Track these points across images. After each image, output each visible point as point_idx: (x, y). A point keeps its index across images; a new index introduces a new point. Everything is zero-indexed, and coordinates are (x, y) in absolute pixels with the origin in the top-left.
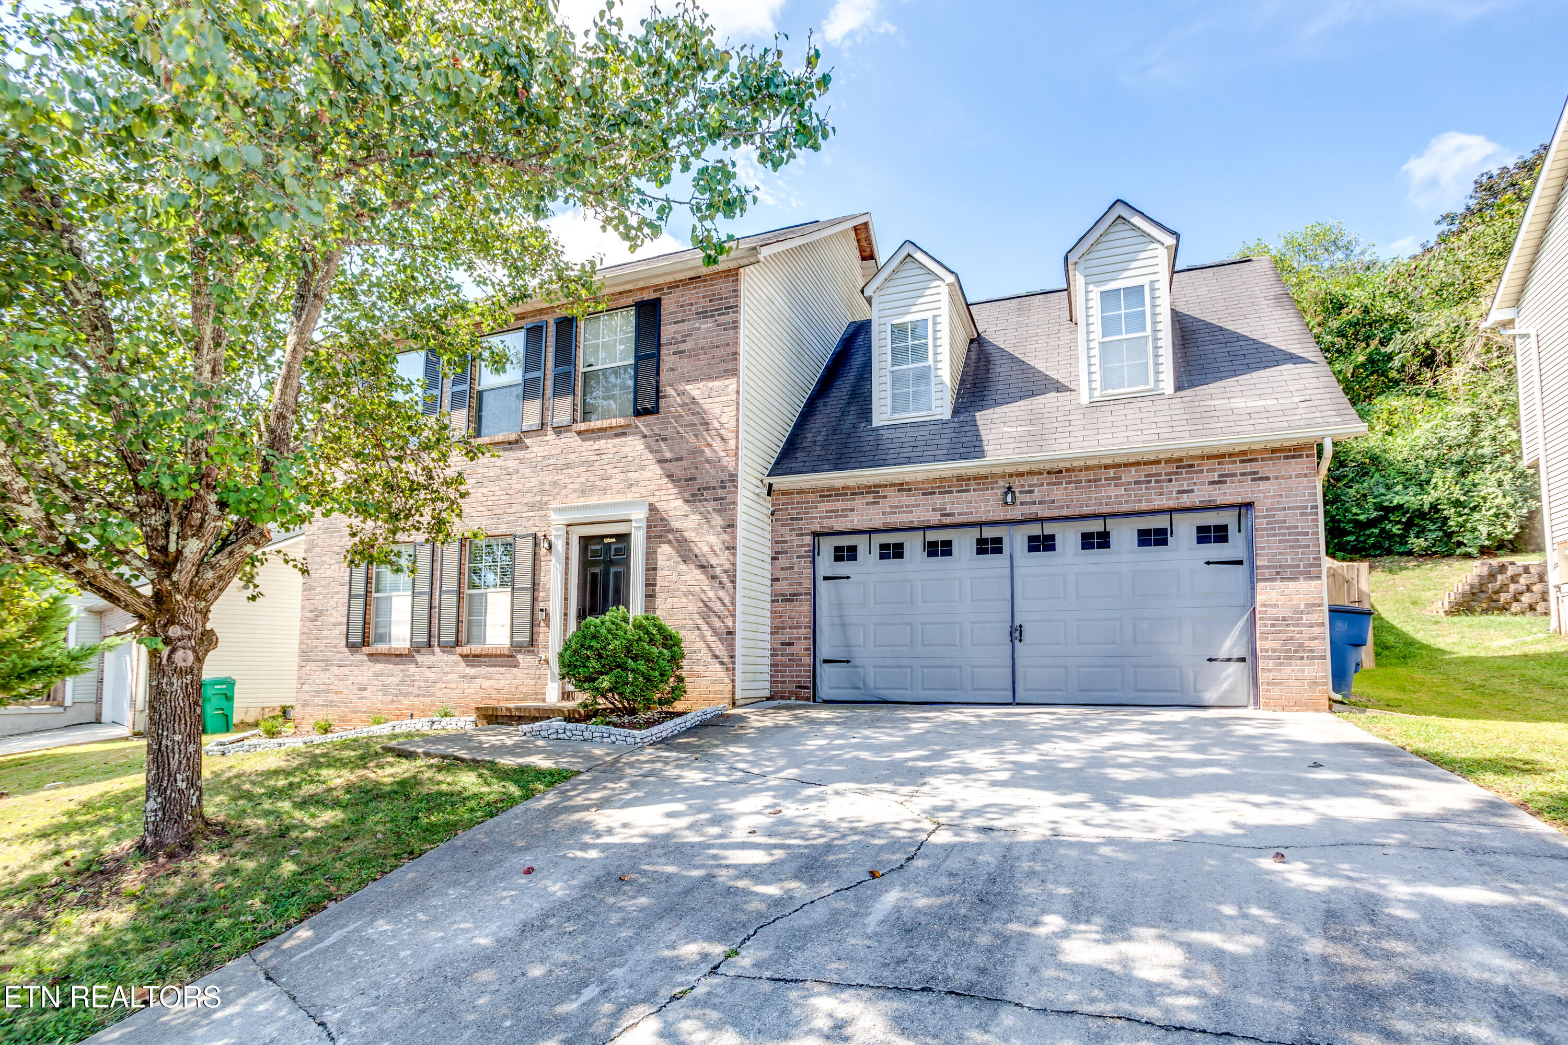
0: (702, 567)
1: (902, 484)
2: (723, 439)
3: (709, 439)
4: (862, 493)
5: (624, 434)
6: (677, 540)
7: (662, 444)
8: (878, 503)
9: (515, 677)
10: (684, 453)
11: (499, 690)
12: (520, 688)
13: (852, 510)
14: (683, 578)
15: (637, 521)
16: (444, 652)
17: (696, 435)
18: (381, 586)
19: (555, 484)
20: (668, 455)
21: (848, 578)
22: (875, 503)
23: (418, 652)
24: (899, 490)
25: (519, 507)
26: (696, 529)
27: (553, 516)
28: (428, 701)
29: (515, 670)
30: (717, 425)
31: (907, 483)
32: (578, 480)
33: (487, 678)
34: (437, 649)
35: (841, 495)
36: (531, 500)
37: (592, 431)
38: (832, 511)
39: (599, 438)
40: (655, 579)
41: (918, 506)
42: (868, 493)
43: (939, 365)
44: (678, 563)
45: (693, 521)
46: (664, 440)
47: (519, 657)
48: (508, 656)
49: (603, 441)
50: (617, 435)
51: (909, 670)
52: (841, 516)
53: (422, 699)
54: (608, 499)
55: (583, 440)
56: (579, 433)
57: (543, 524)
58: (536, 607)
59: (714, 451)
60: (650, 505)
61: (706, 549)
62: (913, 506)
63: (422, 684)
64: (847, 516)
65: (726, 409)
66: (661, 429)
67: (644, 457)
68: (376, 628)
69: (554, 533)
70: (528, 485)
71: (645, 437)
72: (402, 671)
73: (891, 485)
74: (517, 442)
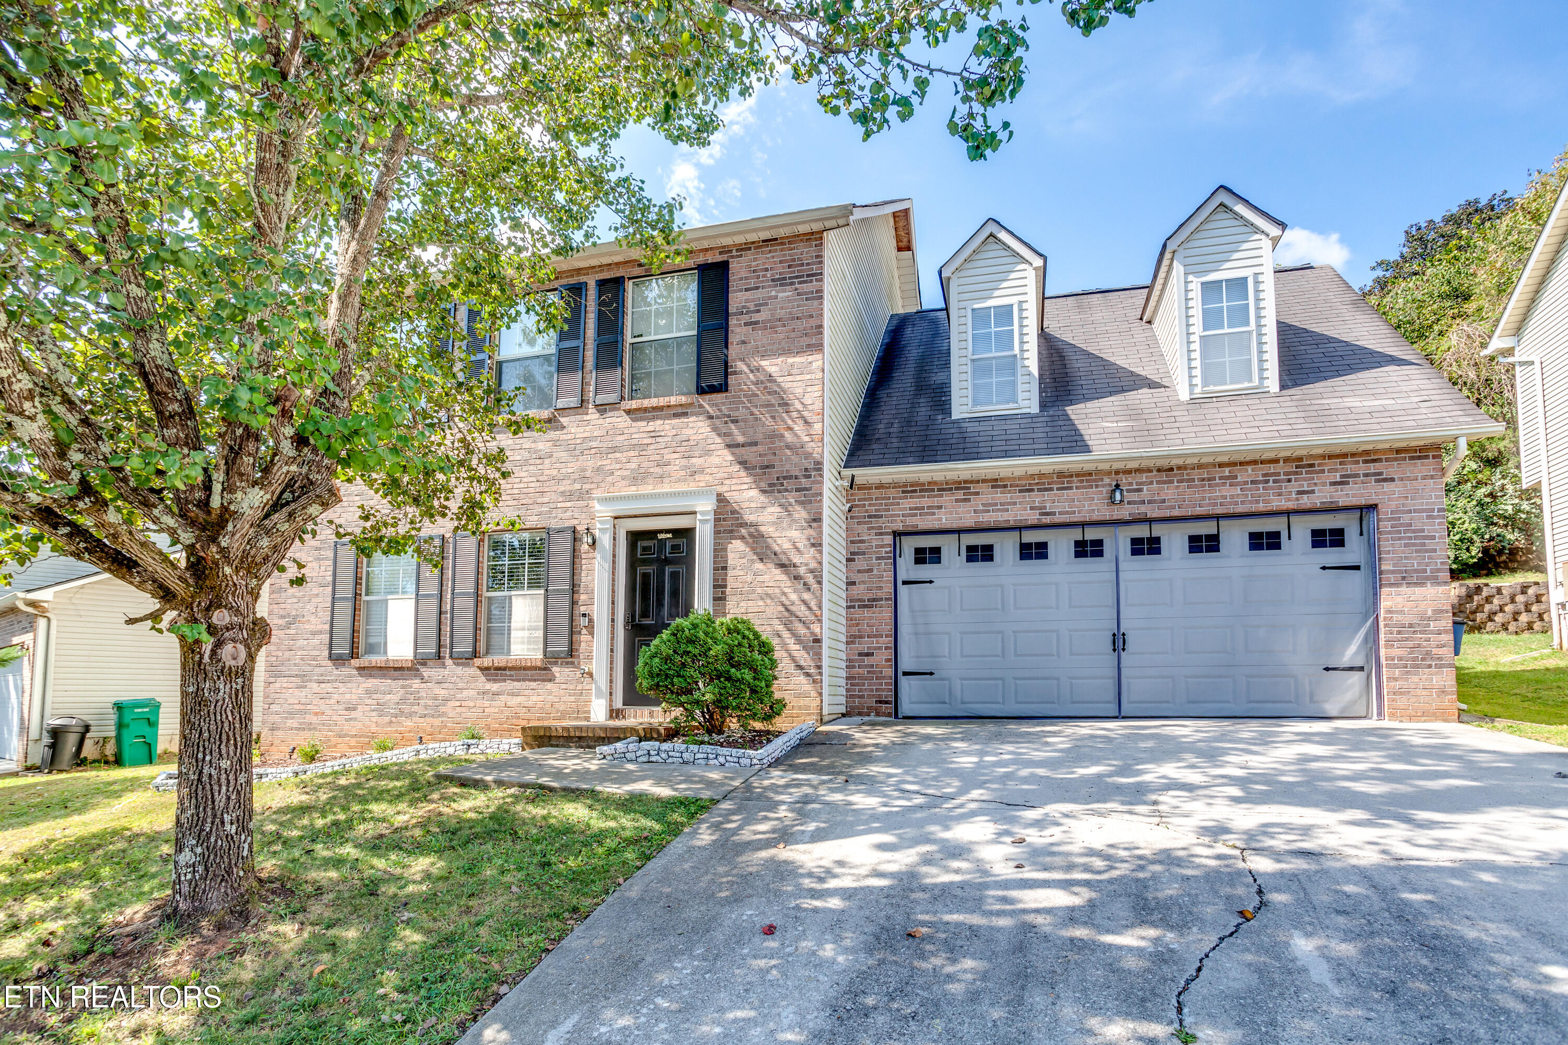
0: (782, 566)
1: (996, 480)
2: (806, 422)
3: (790, 422)
4: (951, 489)
5: (685, 414)
6: (751, 535)
7: (732, 426)
8: (969, 500)
9: (550, 693)
10: (759, 437)
11: (529, 709)
12: (557, 705)
13: (940, 507)
14: (760, 578)
15: (702, 513)
16: (458, 664)
17: (773, 417)
18: (374, 586)
19: (598, 469)
20: (740, 439)
21: (931, 582)
22: (965, 500)
23: (424, 664)
24: (993, 487)
25: (554, 497)
26: (774, 523)
27: (597, 506)
28: (437, 722)
29: (549, 685)
30: (798, 406)
31: (1002, 479)
32: (628, 466)
33: (513, 695)
34: (449, 662)
35: (926, 490)
36: (568, 488)
37: (646, 410)
38: (916, 508)
39: (654, 418)
40: (725, 580)
41: (1015, 503)
42: (957, 489)
43: (1026, 355)
44: (752, 561)
45: (772, 514)
46: (735, 421)
47: (555, 669)
48: (540, 669)
49: (659, 422)
50: (676, 415)
51: (1000, 682)
52: (927, 514)
53: (427, 719)
54: (666, 488)
55: (633, 420)
56: (629, 412)
57: (584, 516)
58: (576, 612)
59: (796, 435)
60: (719, 495)
61: (787, 545)
62: (1009, 504)
63: (430, 703)
64: (934, 514)
65: (809, 389)
66: (730, 409)
67: (710, 441)
68: (367, 636)
69: (599, 526)
70: (564, 471)
71: (711, 417)
72: (403, 687)
73: (984, 481)
74: (549, 421)
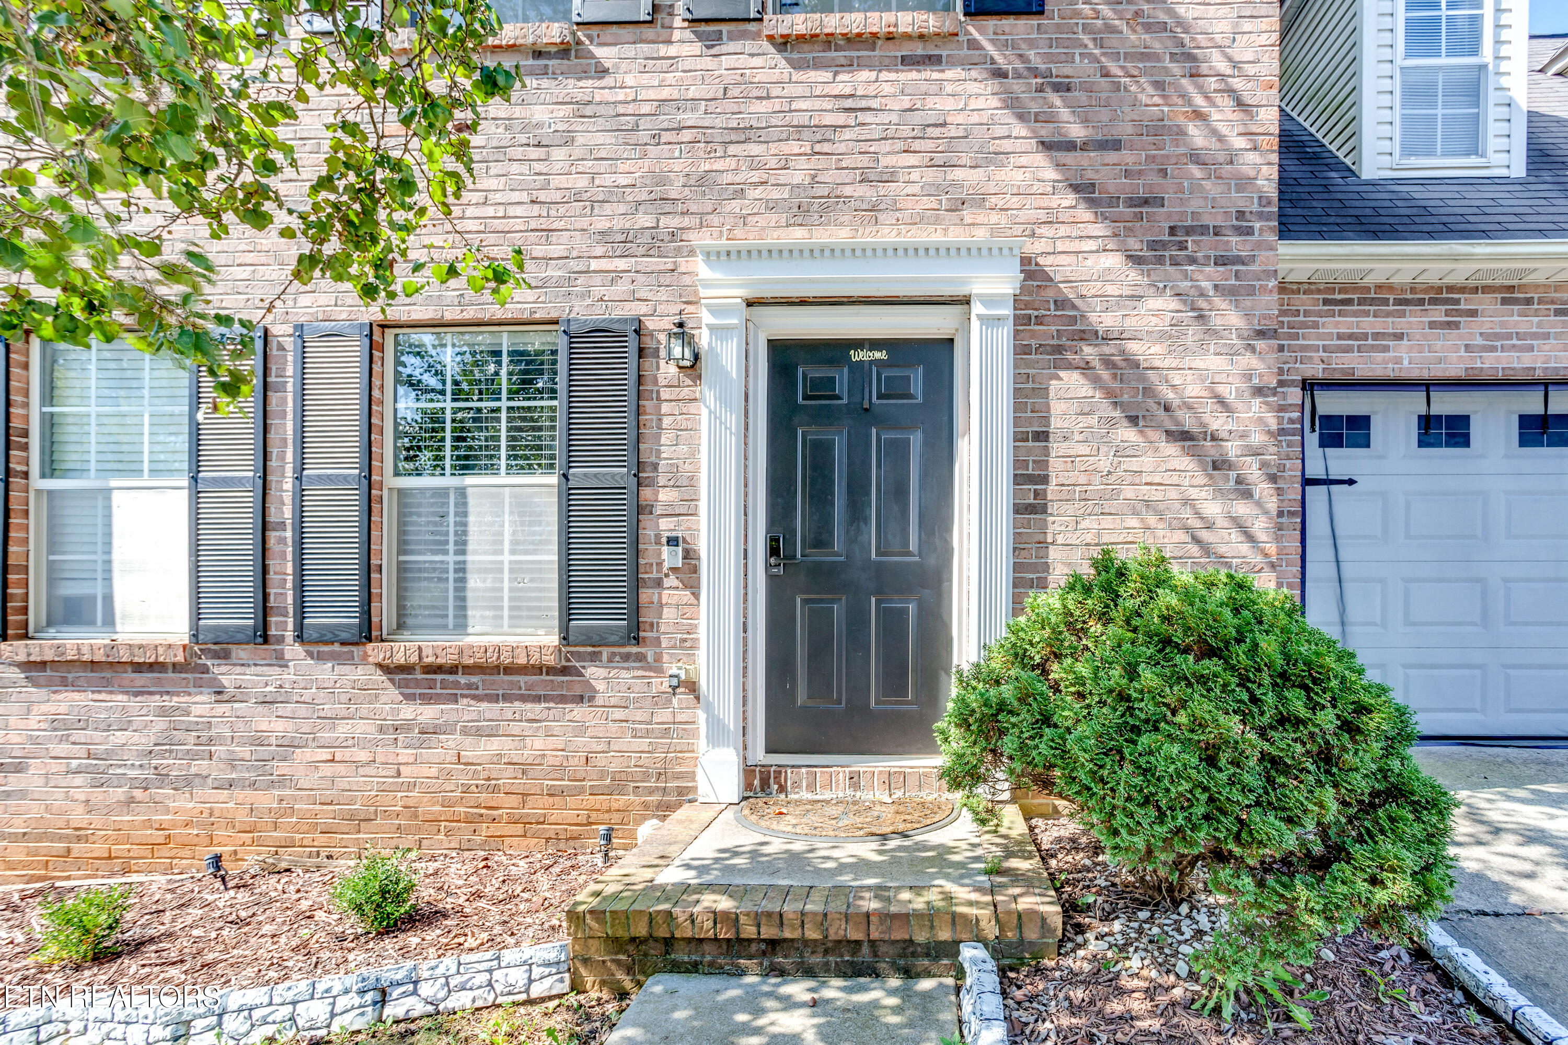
0: (1183, 436)
1: (1511, 288)
2: (1240, 104)
3: (1199, 101)
4: (1421, 302)
5: (933, 61)
6: (1108, 363)
7: (1055, 99)
8: (1456, 325)
9: (581, 729)
10: (1124, 130)
11: (524, 769)
12: (601, 761)
13: (1399, 337)
14: (1133, 464)
15: (988, 300)
16: (320, 657)
17: (1159, 85)
18: (70, 456)
19: (703, 181)
20: (1077, 132)
21: (1351, 482)
22: (1449, 325)
23: (224, 656)
24: (1505, 301)
25: (580, 243)
26: (1163, 336)
27: (701, 269)
28: (266, 800)
29: (578, 712)
30: (1223, 67)
31: (1522, 288)
32: (785, 177)
33: (478, 733)
34: (294, 651)
35: (1372, 302)
36: (618, 223)
37: (828, 41)
38: (1351, 336)
39: (850, 65)
40: (1043, 464)
41: (1547, 336)
42: (1433, 301)
43: (1504, 66)
44: (1111, 423)
45: (1157, 313)
46: (1063, 88)
47: (594, 673)
48: (552, 671)
49: (865, 75)
50: (908, 61)
52: (1373, 348)
53: (240, 794)
54: (887, 235)
55: (797, 66)
56: (783, 43)
57: (663, 295)
58: (648, 533)
59: (1214, 132)
60: (1026, 261)
61: (1193, 390)
62: (1535, 336)
63: (244, 751)
64: (1386, 349)
65: (1247, 26)
66: (1050, 58)
67: (999, 131)
68: (52, 581)
69: (707, 318)
70: (608, 180)
71: (1000, 74)
72: (163, 712)
73: (1487, 289)
74: (564, 51)
